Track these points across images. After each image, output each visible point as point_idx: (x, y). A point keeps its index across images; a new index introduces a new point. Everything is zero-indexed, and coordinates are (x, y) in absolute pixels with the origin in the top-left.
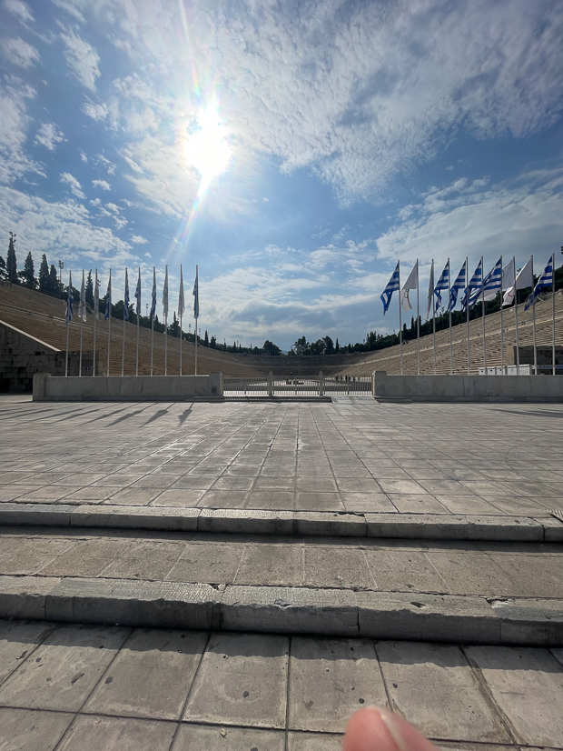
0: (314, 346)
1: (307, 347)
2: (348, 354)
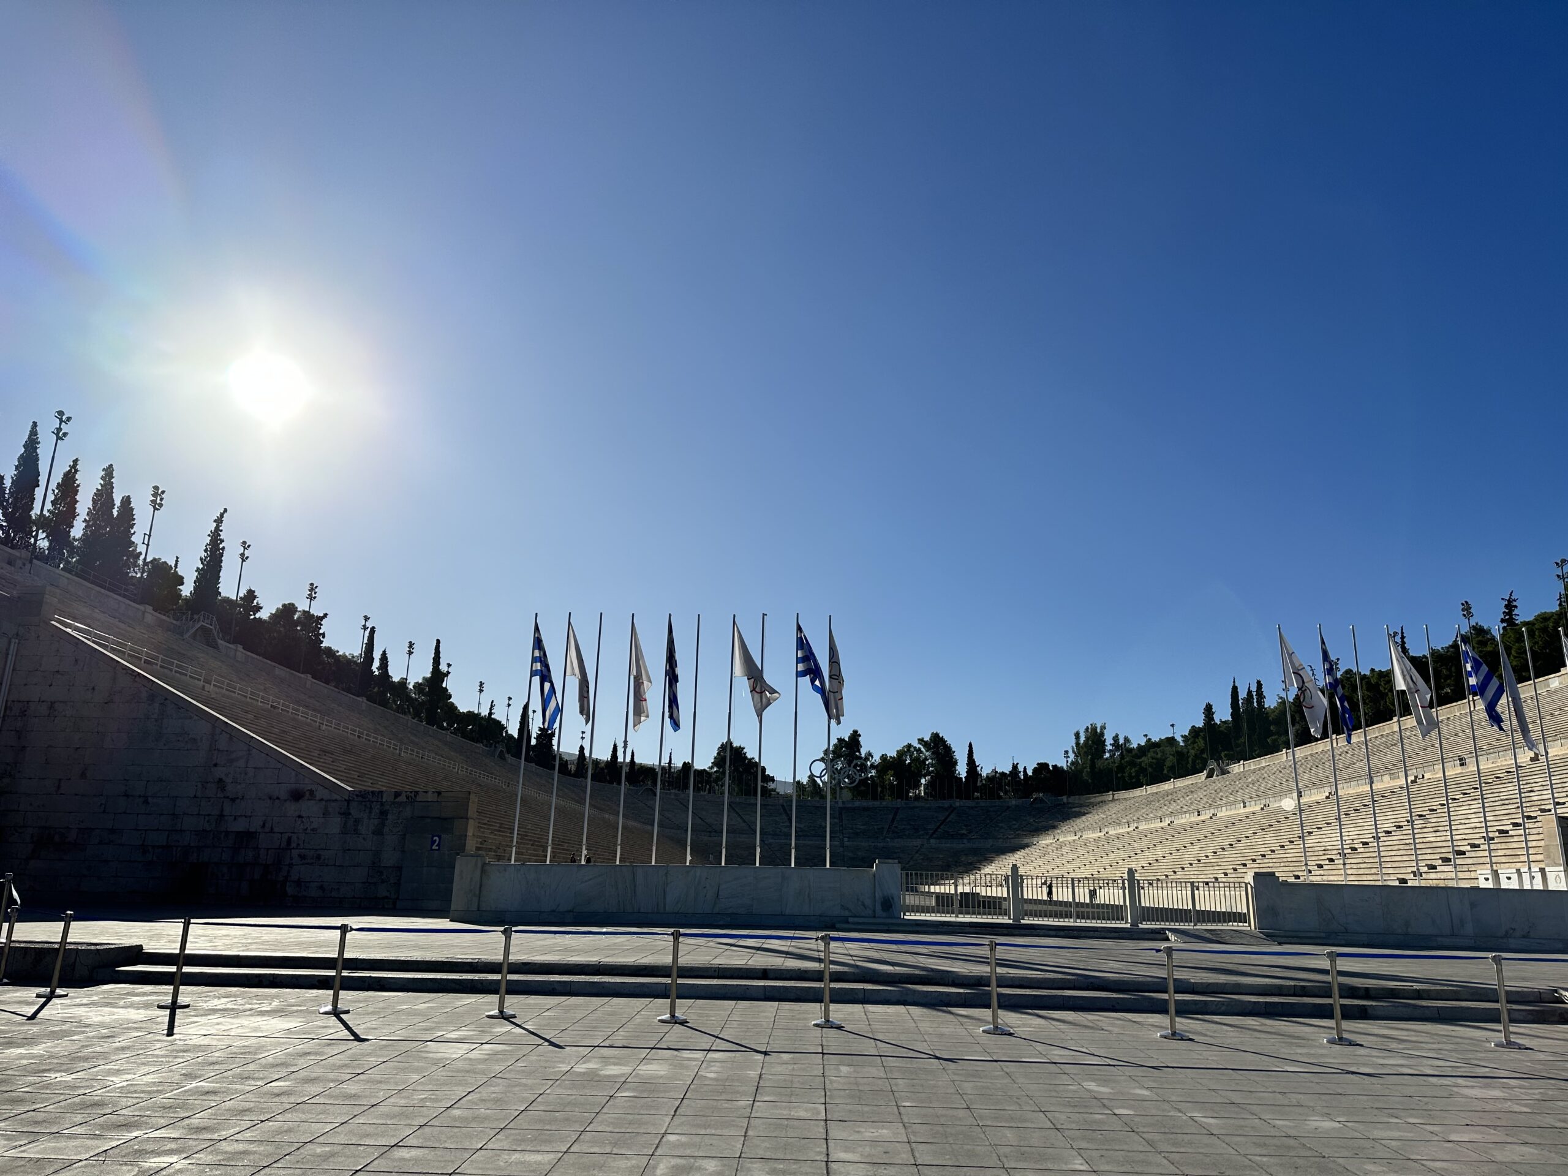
0: (887, 764)
1: (864, 768)
2: (1013, 802)
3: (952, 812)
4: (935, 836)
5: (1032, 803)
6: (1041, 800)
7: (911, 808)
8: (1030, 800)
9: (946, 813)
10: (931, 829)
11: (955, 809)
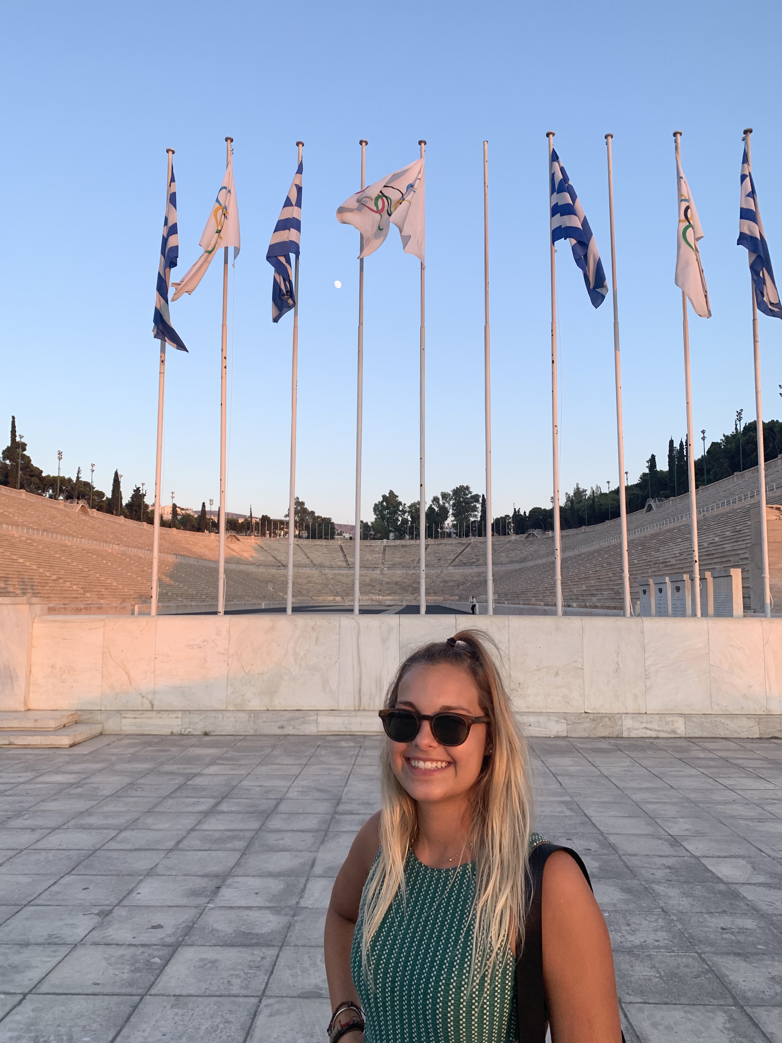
2: (514, 537)
3: (468, 546)
4: (452, 564)
5: (527, 538)
6: (534, 535)
7: (438, 545)
8: (525, 535)
9: (463, 547)
10: (450, 559)
11: (470, 544)
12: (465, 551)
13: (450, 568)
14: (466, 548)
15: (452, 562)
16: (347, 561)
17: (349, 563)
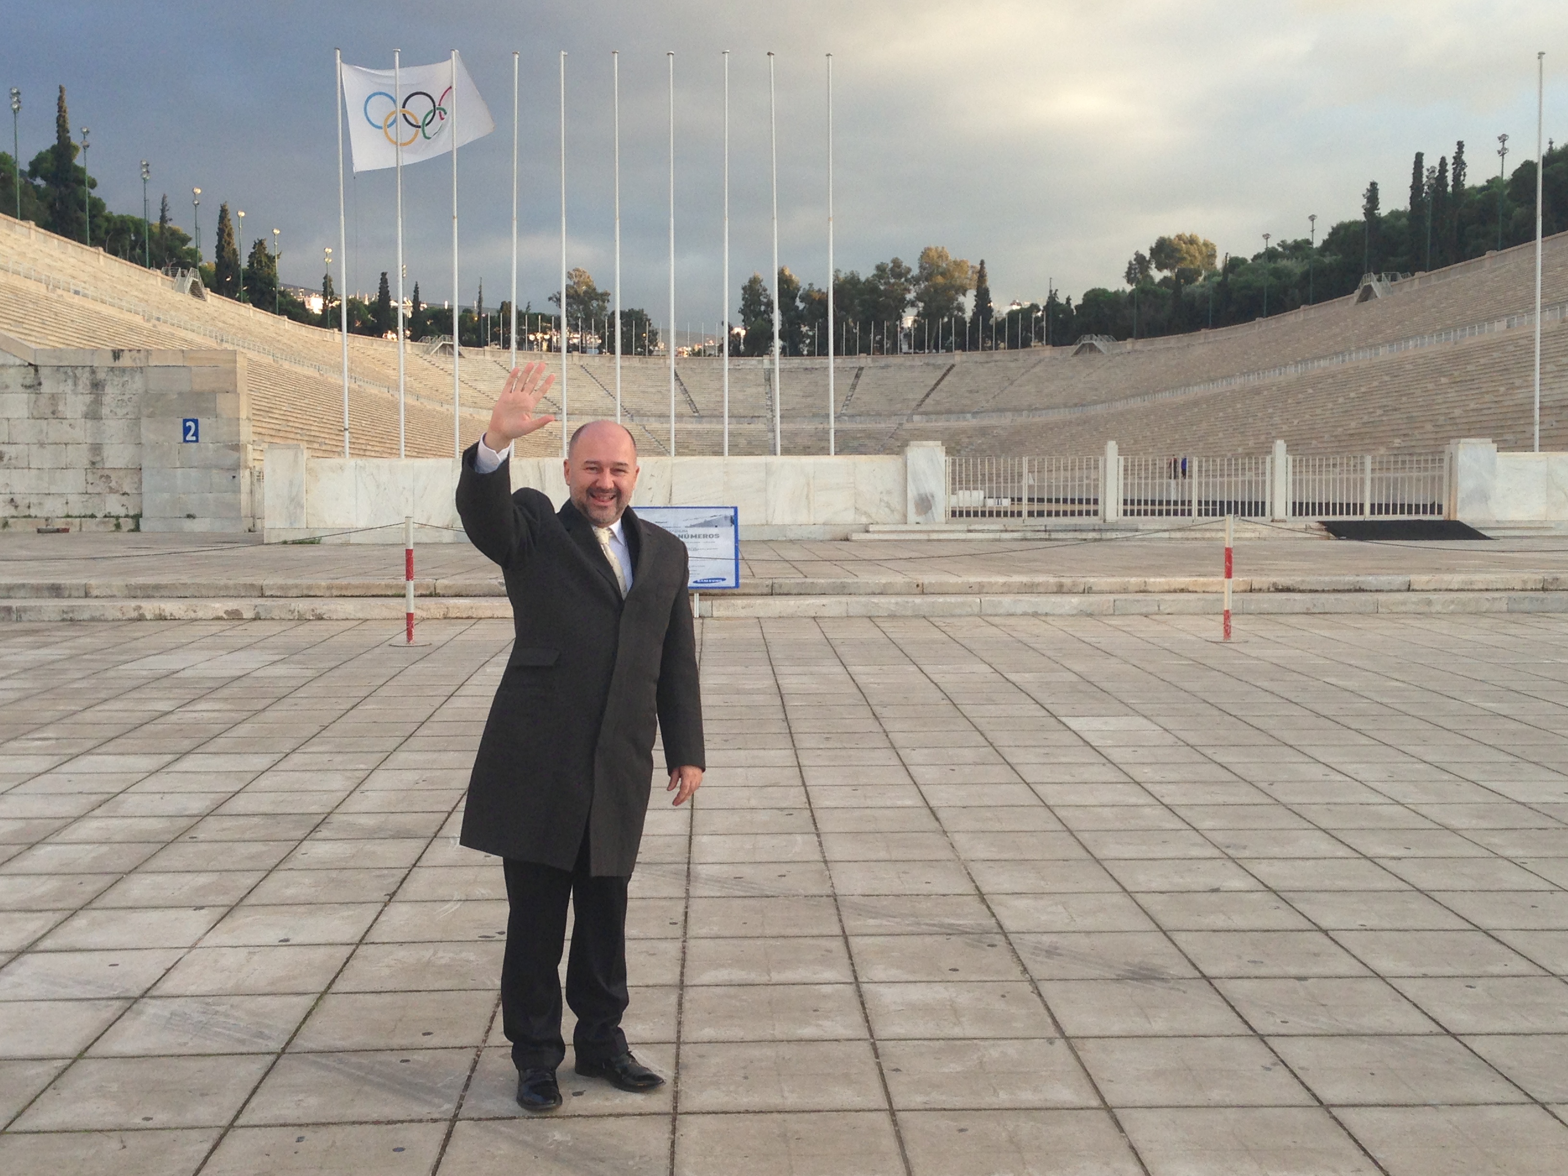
2: (1047, 352)
3: (949, 370)
4: (920, 410)
5: (1077, 353)
6: (1092, 348)
7: (882, 368)
8: (1074, 348)
9: (940, 374)
10: (914, 400)
11: (953, 366)
12: (944, 383)
13: (916, 418)
14: (945, 375)
15: (919, 405)
16: (691, 402)
17: (698, 406)
